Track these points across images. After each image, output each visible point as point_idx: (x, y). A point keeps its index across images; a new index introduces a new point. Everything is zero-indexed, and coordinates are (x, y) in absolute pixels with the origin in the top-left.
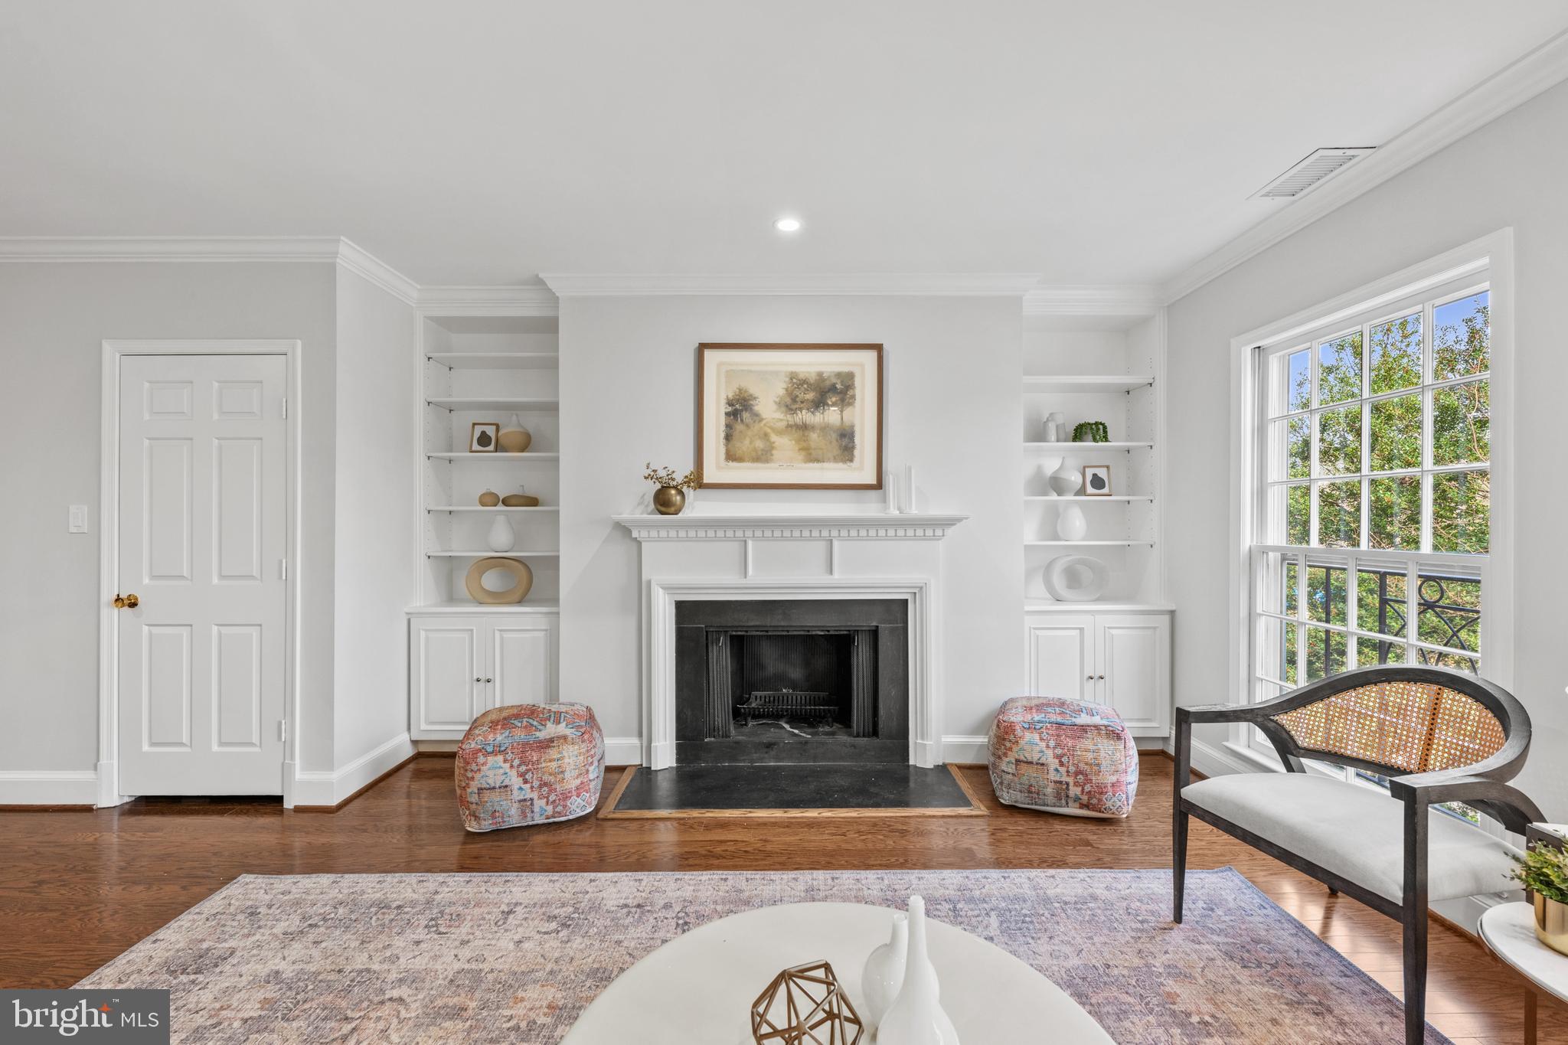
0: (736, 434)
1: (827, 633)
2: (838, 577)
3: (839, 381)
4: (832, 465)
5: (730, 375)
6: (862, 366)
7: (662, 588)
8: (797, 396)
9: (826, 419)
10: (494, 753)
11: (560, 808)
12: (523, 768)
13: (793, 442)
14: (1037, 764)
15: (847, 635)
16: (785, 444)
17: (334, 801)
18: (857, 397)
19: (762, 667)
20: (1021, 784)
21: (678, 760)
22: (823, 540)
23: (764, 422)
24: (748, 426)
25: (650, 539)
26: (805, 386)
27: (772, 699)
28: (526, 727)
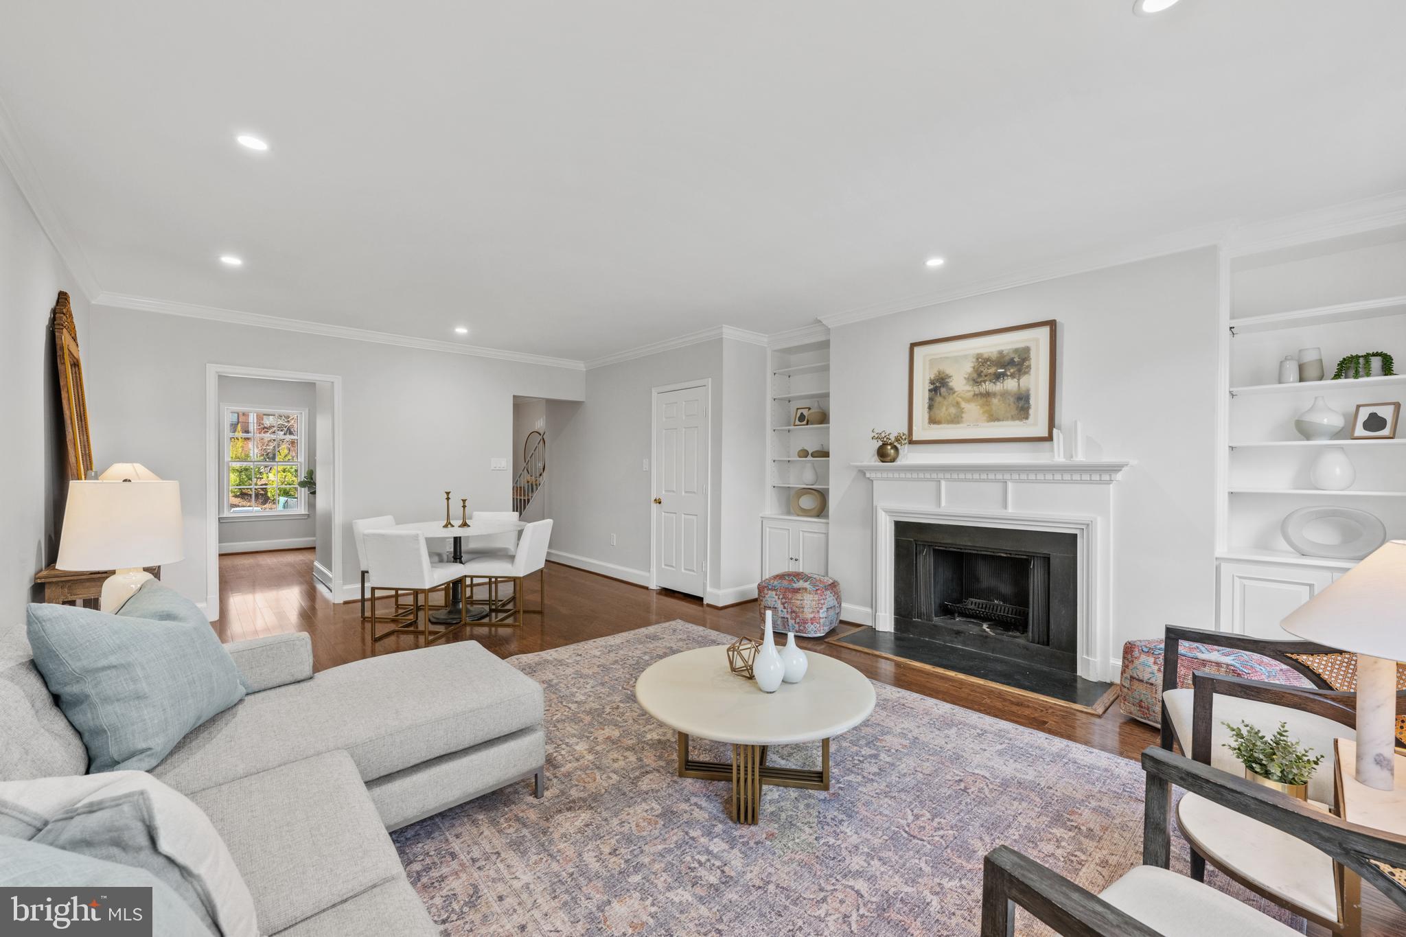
0: (936, 405)
1: (1009, 555)
2: (1011, 510)
3: (1016, 356)
4: (1010, 423)
5: (932, 362)
6: (1037, 340)
7: (885, 511)
8: (982, 372)
9: (1005, 387)
10: (772, 590)
11: (801, 628)
12: (784, 600)
13: (979, 407)
14: (1147, 683)
15: (1025, 559)
16: (973, 410)
17: (720, 604)
18: (1032, 366)
19: (978, 580)
20: (1133, 698)
21: (896, 629)
22: (998, 482)
23: (956, 394)
24: (944, 398)
25: (878, 479)
26: (989, 363)
27: (984, 606)
28: (790, 580)
